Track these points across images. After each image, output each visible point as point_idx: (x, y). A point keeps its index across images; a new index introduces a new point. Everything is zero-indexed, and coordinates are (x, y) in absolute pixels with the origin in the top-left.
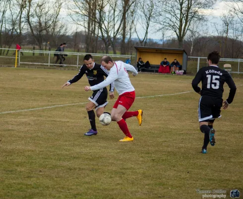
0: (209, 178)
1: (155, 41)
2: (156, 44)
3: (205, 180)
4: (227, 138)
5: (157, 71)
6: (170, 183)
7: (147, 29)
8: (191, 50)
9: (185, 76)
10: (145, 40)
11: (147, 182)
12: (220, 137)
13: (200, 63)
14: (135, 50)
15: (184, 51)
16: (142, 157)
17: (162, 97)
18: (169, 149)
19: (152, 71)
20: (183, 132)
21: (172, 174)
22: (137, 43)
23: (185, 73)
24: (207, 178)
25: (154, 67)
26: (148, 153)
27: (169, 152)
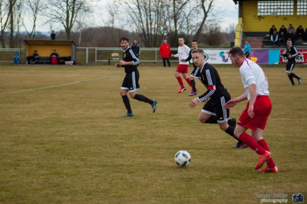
0: (103, 164)
1: (43, 34)
2: (44, 36)
3: (100, 166)
4: (118, 125)
5: (47, 63)
6: (65, 172)
7: (35, 21)
8: (80, 41)
9: (75, 67)
10: (33, 33)
11: (42, 172)
12: (112, 124)
13: (89, 54)
14: (24, 43)
15: (72, 42)
16: (36, 148)
17: (54, 88)
18: (63, 139)
19: (42, 63)
20: (75, 121)
21: (66, 163)
22: (26, 36)
23: (74, 64)
24: (101, 164)
25: (44, 59)
26: (42, 144)
27: (62, 141)
